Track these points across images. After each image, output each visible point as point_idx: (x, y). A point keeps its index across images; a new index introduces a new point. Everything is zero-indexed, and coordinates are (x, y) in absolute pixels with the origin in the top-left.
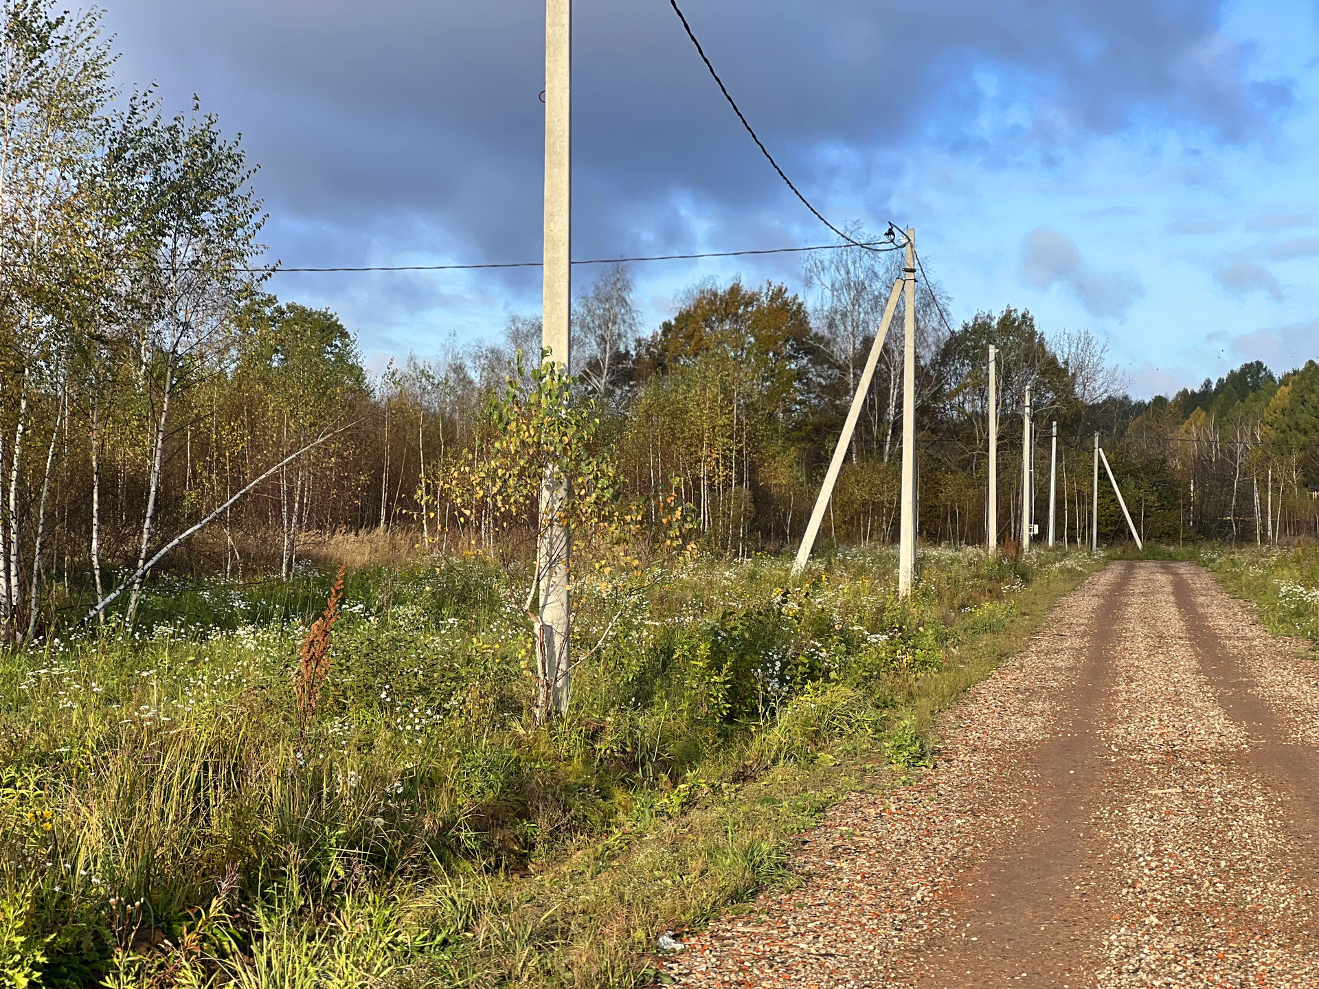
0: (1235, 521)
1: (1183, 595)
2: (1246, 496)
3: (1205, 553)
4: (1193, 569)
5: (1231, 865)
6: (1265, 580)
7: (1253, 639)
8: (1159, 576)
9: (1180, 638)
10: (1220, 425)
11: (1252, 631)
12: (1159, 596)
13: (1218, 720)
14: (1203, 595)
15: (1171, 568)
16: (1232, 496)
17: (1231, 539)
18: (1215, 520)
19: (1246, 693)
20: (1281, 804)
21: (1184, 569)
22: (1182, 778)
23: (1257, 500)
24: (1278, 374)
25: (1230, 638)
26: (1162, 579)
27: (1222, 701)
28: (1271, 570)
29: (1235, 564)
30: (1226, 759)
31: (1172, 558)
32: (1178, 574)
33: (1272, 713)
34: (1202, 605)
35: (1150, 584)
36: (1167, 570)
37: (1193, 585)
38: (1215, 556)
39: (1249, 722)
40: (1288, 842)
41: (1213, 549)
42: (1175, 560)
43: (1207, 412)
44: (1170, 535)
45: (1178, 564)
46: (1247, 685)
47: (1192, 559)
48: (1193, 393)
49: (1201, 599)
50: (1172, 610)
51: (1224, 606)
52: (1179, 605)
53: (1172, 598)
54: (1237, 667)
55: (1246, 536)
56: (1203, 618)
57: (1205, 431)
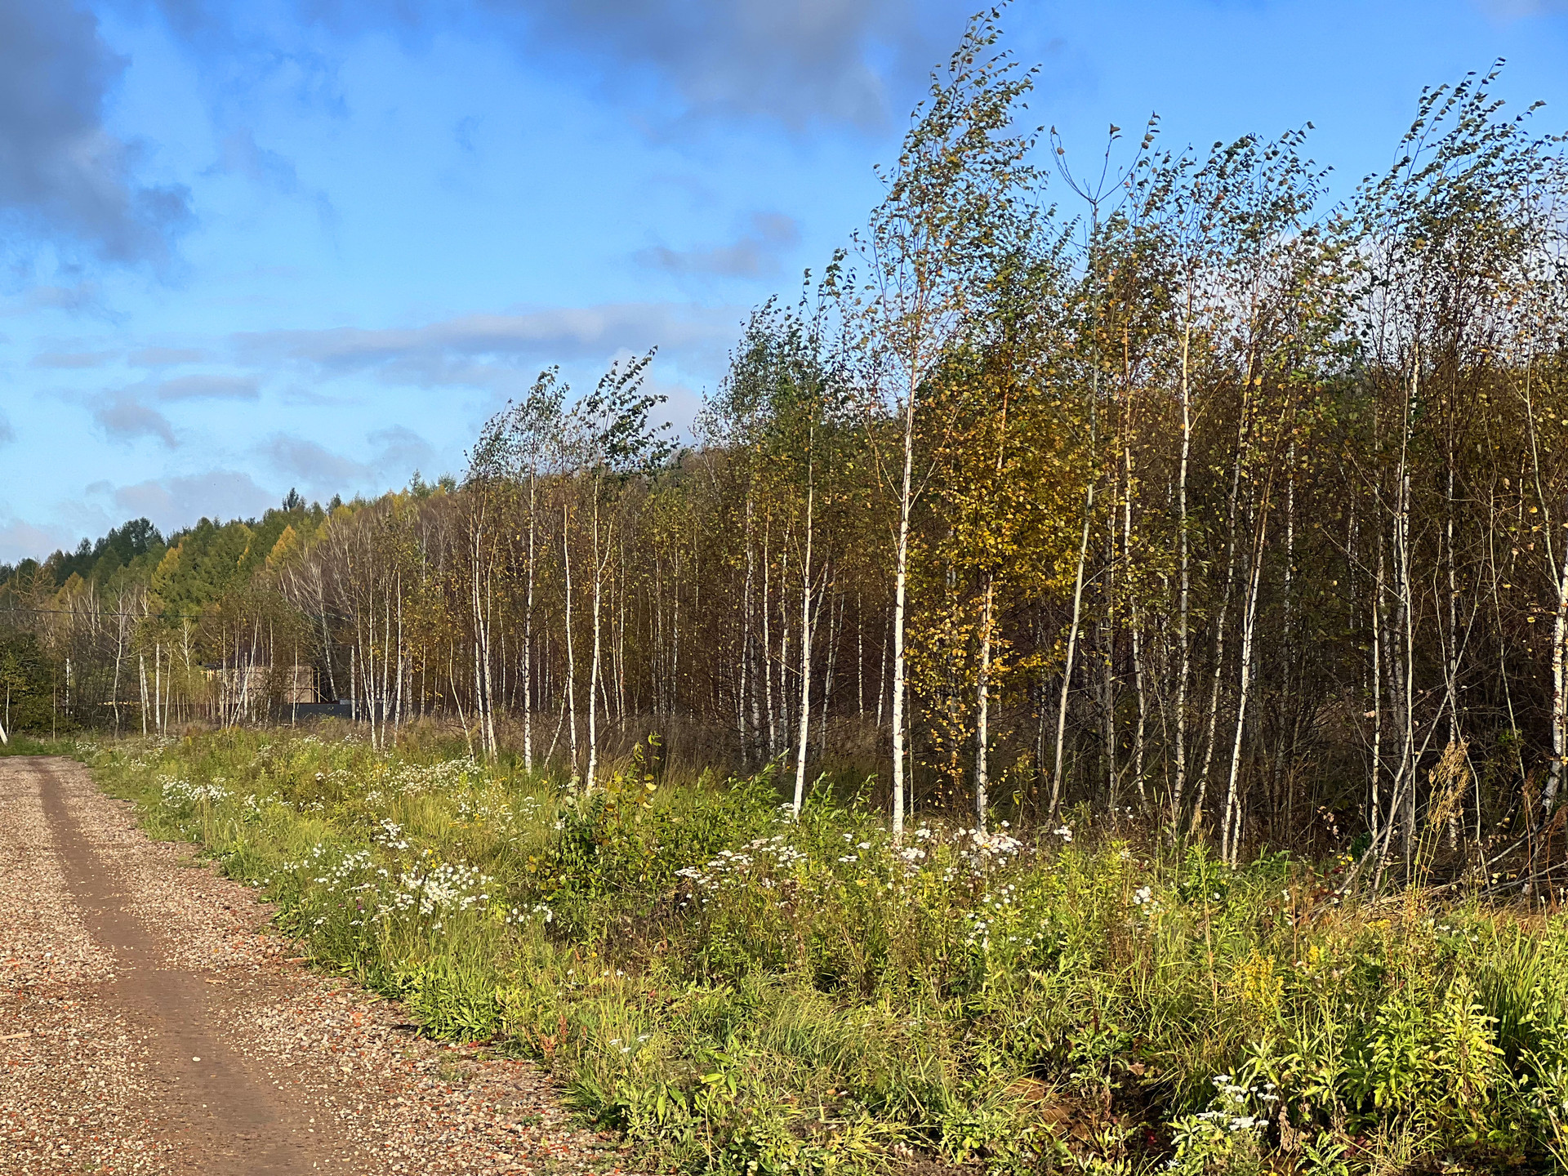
0: (118, 706)
1: (52, 797)
2: (130, 677)
3: (82, 745)
4: (66, 765)
5: (81, 1120)
6: (149, 775)
7: (131, 846)
8: (25, 775)
9: (45, 849)
10: (100, 594)
11: (130, 837)
12: (24, 800)
13: (82, 946)
14: (75, 796)
15: (40, 764)
16: (114, 677)
17: (113, 728)
18: (94, 705)
19: (118, 911)
20: (147, 1043)
21: (56, 765)
22: (33, 1019)
23: (143, 682)
24: (166, 535)
25: (103, 847)
26: (29, 778)
27: (88, 922)
28: (156, 764)
29: (114, 758)
30: (88, 993)
31: (43, 752)
32: (48, 772)
33: (146, 934)
34: (74, 808)
35: (13, 785)
36: (36, 767)
37: (65, 785)
38: (93, 748)
39: (119, 946)
40: (151, 1088)
41: (91, 741)
42: (48, 755)
43: (85, 578)
44: (41, 726)
45: (51, 760)
46: (119, 901)
47: (67, 752)
48: (69, 556)
49: (73, 801)
50: (38, 815)
51: (100, 809)
52: (46, 809)
53: (39, 801)
54: (110, 881)
55: (130, 723)
56: (75, 823)
57: (81, 599)
